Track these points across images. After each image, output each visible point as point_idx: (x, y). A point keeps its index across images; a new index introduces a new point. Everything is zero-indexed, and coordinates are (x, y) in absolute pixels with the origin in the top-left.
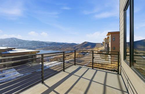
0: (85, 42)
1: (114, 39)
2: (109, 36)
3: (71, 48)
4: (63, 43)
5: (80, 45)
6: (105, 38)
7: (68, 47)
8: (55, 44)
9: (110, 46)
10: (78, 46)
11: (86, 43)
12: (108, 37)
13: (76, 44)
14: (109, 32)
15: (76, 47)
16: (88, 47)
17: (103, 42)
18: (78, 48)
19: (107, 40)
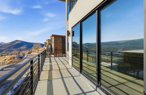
0: (17, 41)
1: (56, 41)
2: (52, 38)
5: (7, 44)
6: (49, 39)
9: (53, 46)
11: (17, 42)
16: (22, 48)
17: (45, 43)
18: (3, 49)
19: (50, 41)
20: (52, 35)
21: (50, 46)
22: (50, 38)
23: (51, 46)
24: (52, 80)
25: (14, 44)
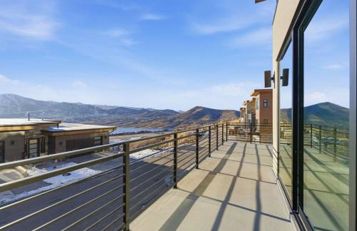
0: (197, 107)
1: (265, 105)
2: (256, 97)
3: (163, 120)
4: (143, 110)
5: (186, 114)
6: (248, 101)
7: (156, 119)
8: (122, 111)
10: (179, 117)
11: (198, 110)
12: (254, 99)
13: (176, 113)
14: (256, 89)
15: (175, 119)
16: (203, 119)
17: (241, 109)
18: (181, 120)
19: (250, 104)
20: (256, 91)
21: (250, 115)
22: (250, 99)
23: (254, 115)
24: (198, 197)
25: (194, 113)
